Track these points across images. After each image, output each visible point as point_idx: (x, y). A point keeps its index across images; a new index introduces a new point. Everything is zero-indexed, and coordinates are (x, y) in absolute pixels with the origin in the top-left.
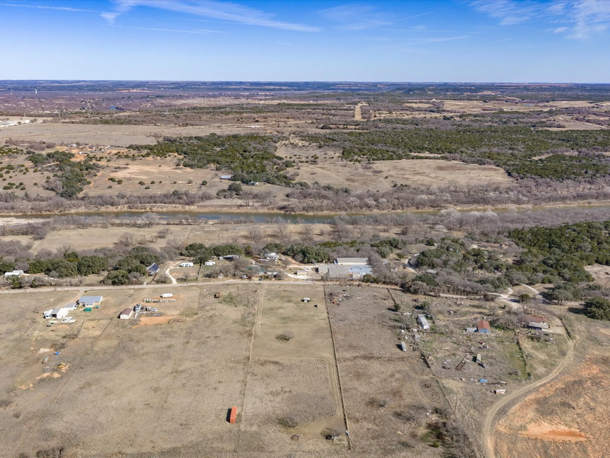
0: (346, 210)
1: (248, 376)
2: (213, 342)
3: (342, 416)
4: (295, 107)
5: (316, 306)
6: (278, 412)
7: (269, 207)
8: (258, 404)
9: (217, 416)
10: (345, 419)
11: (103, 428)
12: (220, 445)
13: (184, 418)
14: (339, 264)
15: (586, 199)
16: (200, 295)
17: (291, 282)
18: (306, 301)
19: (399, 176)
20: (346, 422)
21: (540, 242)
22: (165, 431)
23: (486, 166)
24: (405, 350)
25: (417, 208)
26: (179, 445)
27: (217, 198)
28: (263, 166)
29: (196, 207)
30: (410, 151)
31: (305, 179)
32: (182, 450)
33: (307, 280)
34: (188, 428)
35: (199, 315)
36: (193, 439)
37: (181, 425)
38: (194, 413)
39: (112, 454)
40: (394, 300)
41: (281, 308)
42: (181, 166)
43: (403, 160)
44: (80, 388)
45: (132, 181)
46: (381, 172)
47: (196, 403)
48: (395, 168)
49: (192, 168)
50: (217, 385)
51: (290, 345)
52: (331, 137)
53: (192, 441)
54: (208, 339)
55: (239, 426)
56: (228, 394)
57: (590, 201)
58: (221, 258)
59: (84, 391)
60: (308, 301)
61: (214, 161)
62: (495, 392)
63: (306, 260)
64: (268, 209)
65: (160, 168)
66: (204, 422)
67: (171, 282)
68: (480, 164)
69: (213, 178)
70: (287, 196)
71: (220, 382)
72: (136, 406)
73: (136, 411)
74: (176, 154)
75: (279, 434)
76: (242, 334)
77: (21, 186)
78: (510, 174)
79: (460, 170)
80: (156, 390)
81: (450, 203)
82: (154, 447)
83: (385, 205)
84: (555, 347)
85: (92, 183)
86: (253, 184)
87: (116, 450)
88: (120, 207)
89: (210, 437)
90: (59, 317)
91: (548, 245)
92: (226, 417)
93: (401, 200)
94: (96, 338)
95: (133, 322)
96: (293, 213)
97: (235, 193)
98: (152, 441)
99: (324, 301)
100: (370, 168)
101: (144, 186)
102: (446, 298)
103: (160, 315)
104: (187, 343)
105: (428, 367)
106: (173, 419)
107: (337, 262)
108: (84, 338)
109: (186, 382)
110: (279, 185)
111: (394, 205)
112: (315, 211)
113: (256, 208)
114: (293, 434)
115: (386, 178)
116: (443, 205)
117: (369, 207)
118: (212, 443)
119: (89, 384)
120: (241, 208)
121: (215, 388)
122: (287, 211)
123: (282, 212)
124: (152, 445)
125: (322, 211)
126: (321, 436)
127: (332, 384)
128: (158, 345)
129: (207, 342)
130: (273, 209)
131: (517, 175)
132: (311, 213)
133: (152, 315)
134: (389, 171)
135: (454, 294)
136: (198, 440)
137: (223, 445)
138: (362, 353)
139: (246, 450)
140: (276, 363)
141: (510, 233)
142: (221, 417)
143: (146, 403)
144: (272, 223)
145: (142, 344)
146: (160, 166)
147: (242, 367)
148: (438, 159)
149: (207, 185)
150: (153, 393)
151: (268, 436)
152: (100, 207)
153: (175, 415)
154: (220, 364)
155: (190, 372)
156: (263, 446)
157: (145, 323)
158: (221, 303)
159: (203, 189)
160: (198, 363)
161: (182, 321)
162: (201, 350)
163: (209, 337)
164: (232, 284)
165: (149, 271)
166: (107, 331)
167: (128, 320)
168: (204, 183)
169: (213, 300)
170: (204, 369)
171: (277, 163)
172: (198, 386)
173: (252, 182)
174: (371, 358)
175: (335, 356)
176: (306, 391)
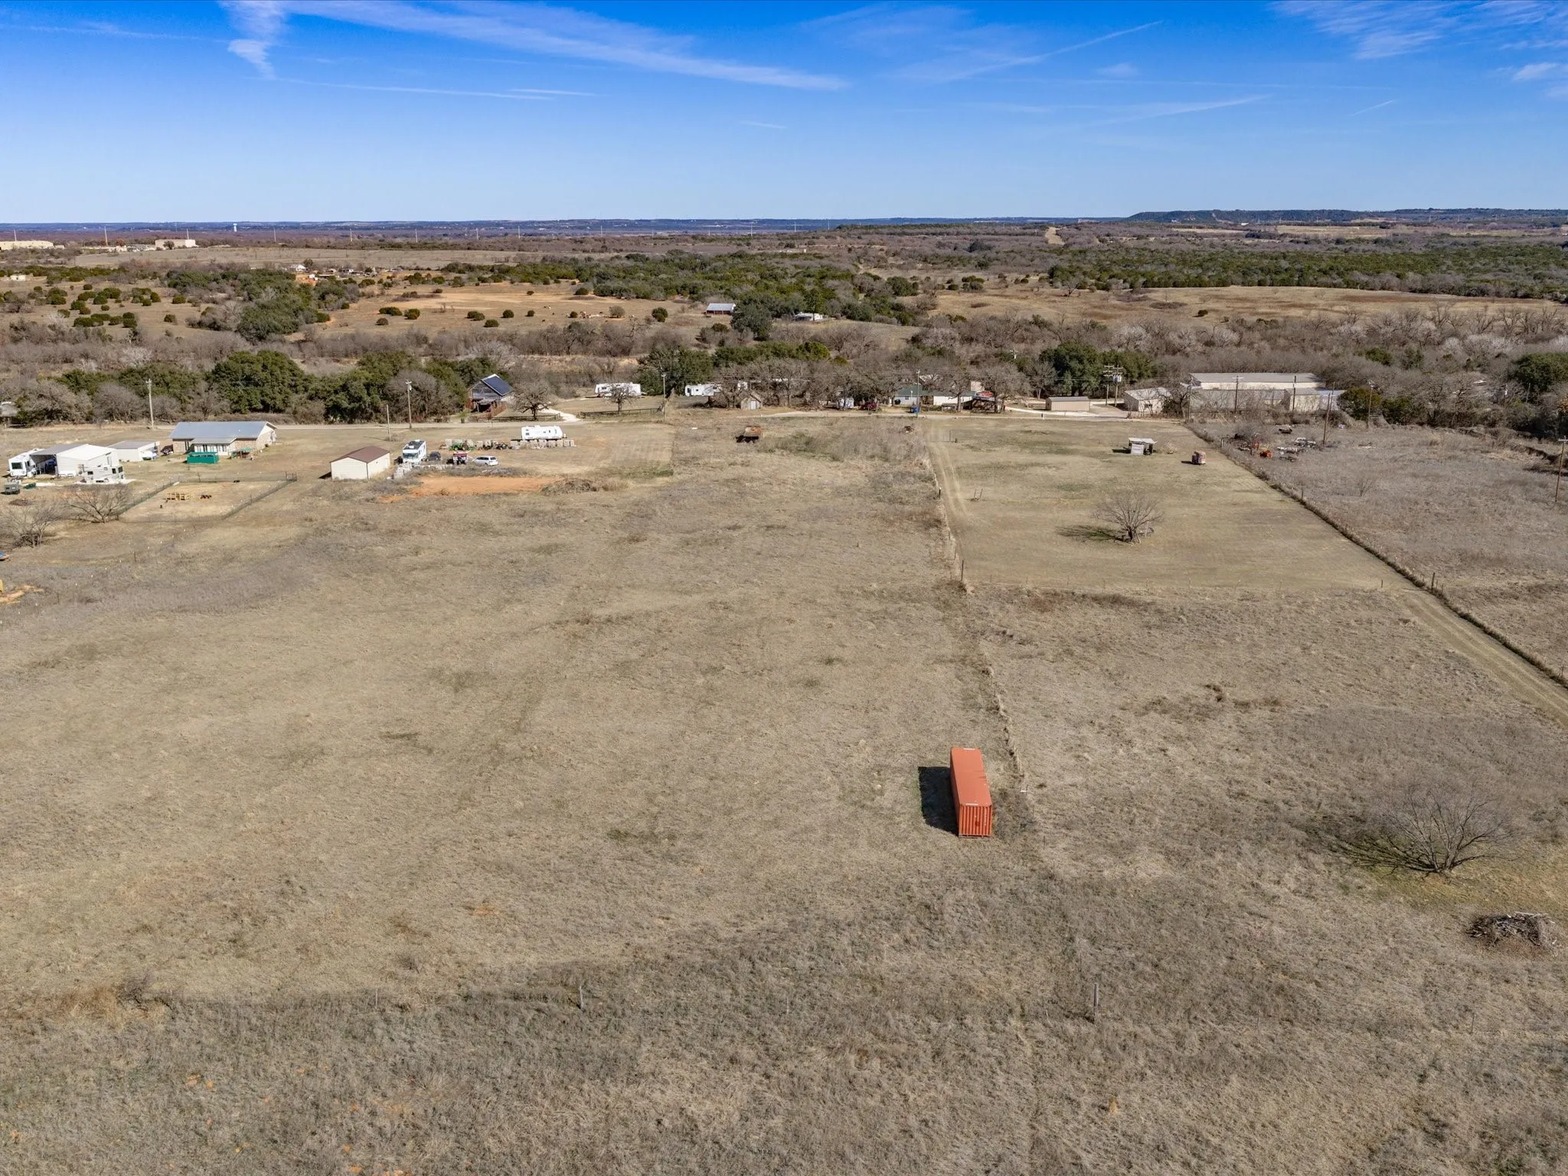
1: (983, 643)
2: (758, 541)
8: (1099, 750)
9: (859, 800)
11: (71, 841)
12: (940, 968)
13: (637, 803)
14: (1205, 386)
16: (677, 436)
18: (1137, 450)
19: (1240, 310)
22: (502, 868)
23: (1485, 298)
26: (609, 951)
31: (959, 312)
32: (636, 984)
34: (668, 857)
35: (677, 478)
36: (711, 918)
37: (617, 835)
38: (701, 782)
39: (69, 999)
41: (1038, 464)
42: (590, 294)
43: (1235, 286)
44: (35, 665)
45: (447, 315)
46: (1181, 305)
47: (706, 738)
49: (620, 297)
50: (817, 671)
51: (1147, 554)
53: (707, 929)
54: (730, 532)
55: (1029, 855)
56: (893, 707)
59: (51, 674)
60: (1149, 450)
61: (684, 287)
63: (1069, 383)
65: (531, 297)
66: (776, 823)
68: (1466, 296)
69: (683, 310)
70: (914, 341)
71: (830, 661)
72: (329, 743)
73: (328, 765)
74: (577, 281)
75: (1362, 911)
76: (892, 523)
79: (1412, 300)
80: (461, 683)
82: (409, 963)
85: (333, 320)
86: (803, 318)
87: (111, 973)
89: (843, 909)
90: (62, 469)
92: (917, 803)
94: (199, 524)
95: (381, 487)
97: (751, 334)
98: (400, 925)
100: (1145, 299)
101: (483, 323)
103: (514, 473)
104: (635, 540)
106: (560, 804)
107: (1195, 384)
108: (149, 521)
109: (634, 656)
110: (881, 321)
114: (1470, 910)
115: (1201, 314)
118: (861, 947)
119: (90, 653)
121: (811, 684)
124: (399, 945)
127: (1503, 675)
128: (491, 543)
129: (730, 540)
133: (473, 471)
134: (1203, 302)
136: (749, 928)
137: (950, 961)
138: (1554, 577)
139: (1162, 1002)
140: (1116, 601)
142: (885, 801)
143: (397, 731)
145: (415, 539)
146: (530, 293)
147: (930, 612)
148: (1336, 286)
149: (667, 320)
150: (445, 695)
151: (1277, 915)
153: (575, 789)
154: (814, 602)
155: (654, 623)
156: (1280, 978)
157: (438, 489)
158: (771, 451)
159: (657, 326)
160: (697, 597)
161: (606, 489)
162: (701, 561)
163: (735, 528)
164: (803, 418)
165: (476, 396)
166: (262, 506)
167: (364, 481)
168: (660, 315)
169: (735, 445)
170: (732, 616)
171: (867, 287)
172: (704, 673)
173: (802, 314)
175: (1418, 585)
176: (1373, 703)
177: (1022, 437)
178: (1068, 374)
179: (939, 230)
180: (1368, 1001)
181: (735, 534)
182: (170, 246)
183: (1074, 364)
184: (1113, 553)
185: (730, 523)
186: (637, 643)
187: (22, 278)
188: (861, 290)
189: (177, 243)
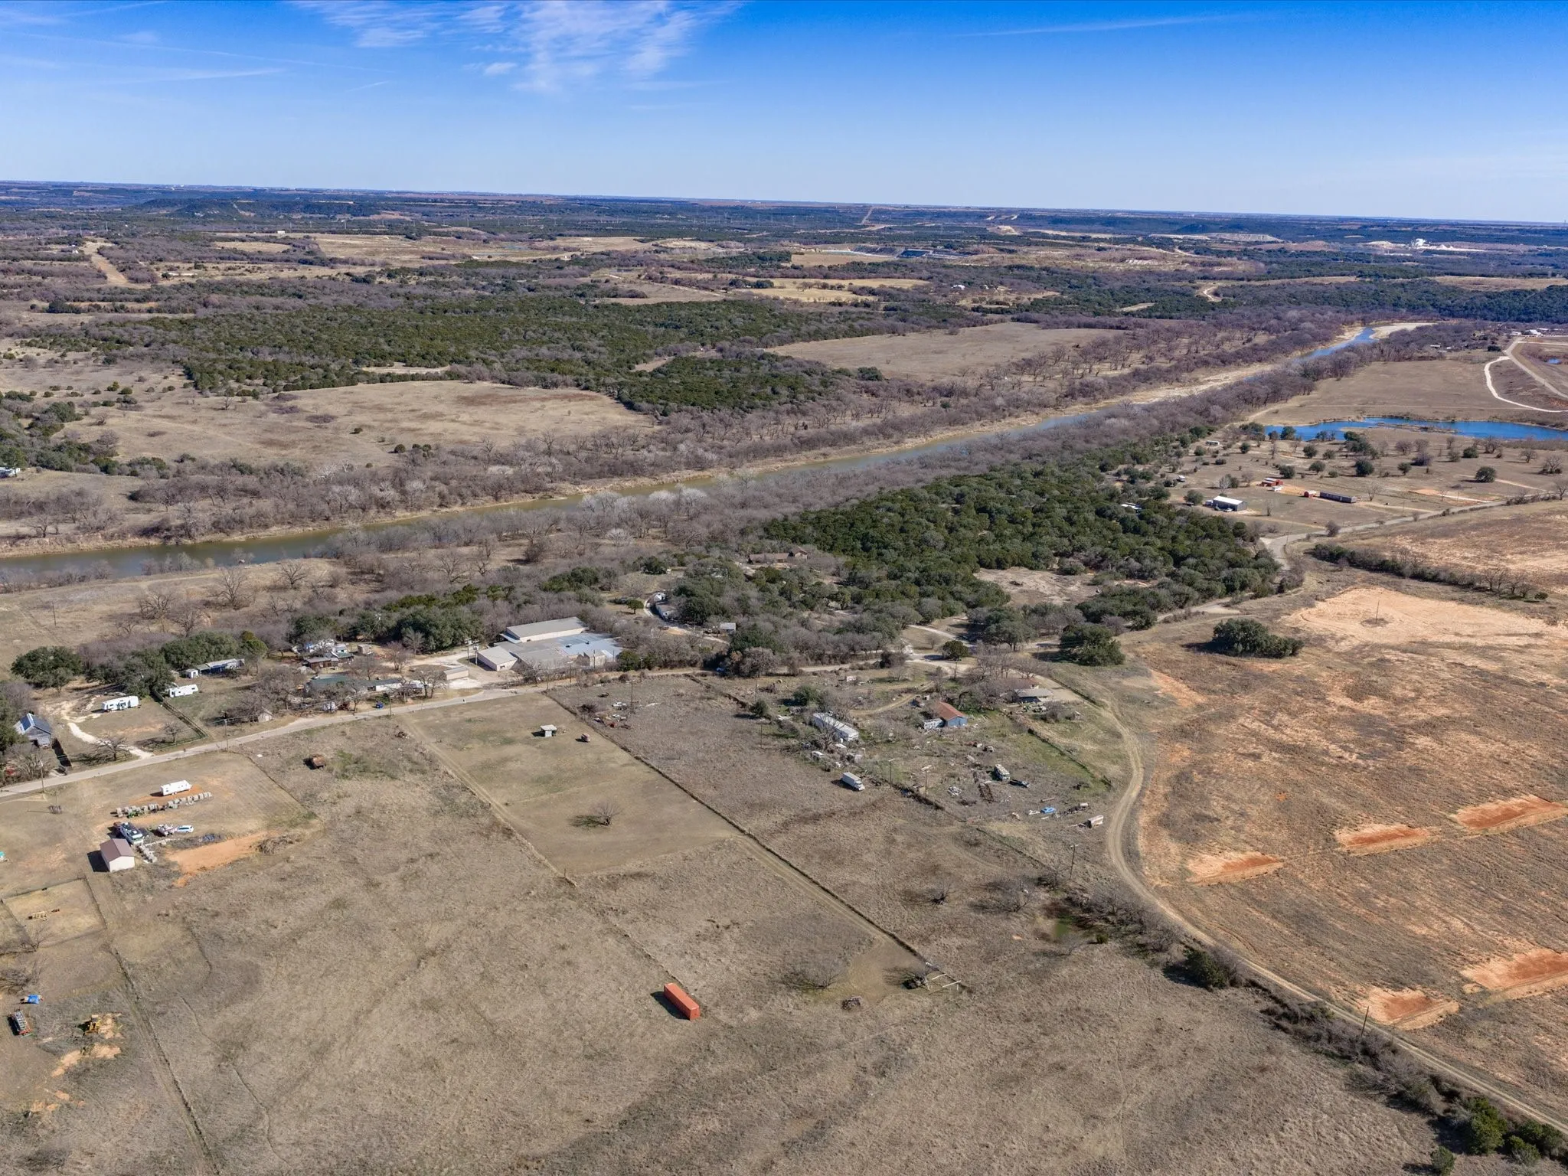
0: (327, 519)
1: (609, 917)
2: (436, 868)
3: (891, 940)
5: (584, 740)
6: (759, 969)
7: (106, 532)
8: (699, 966)
9: (646, 1016)
10: (902, 944)
12: (726, 1068)
13: (578, 1042)
14: (523, 640)
15: (813, 447)
16: (262, 769)
17: (457, 700)
18: (548, 734)
19: (387, 425)
20: (908, 948)
21: (840, 541)
22: (570, 1082)
23: (560, 391)
24: (862, 787)
25: (497, 499)
26: (637, 1097)
30: (356, 362)
31: (142, 450)
32: (657, 1103)
33: (487, 687)
34: (614, 1059)
35: (323, 818)
36: (653, 1075)
37: (588, 1057)
38: (587, 1026)
40: (730, 697)
41: (506, 759)
43: (360, 385)
44: (223, 1060)
46: (333, 418)
47: (564, 1005)
48: (359, 406)
50: (564, 955)
51: (621, 832)
52: (107, 333)
53: (656, 1080)
54: (415, 865)
55: (716, 1021)
56: (612, 967)
57: (823, 450)
58: (194, 673)
59: (242, 1062)
60: (553, 733)
62: (1089, 824)
63: (433, 643)
64: (105, 537)
66: (632, 1035)
67: (129, 757)
68: (545, 387)
70: (134, 497)
71: (562, 948)
72: (429, 1054)
73: (447, 1065)
75: (814, 1009)
76: (487, 836)
78: (630, 406)
79: (515, 402)
80: (431, 1006)
81: (563, 480)
82: (588, 1121)
83: (423, 496)
84: (1091, 726)
87: (508, 1157)
89: (684, 1058)
91: (859, 545)
92: (666, 1010)
93: (454, 483)
94: (101, 936)
95: (160, 871)
96: (189, 542)
98: (568, 1111)
99: (586, 725)
100: (294, 409)
102: (814, 674)
103: (213, 838)
104: (374, 885)
105: (937, 808)
106: (553, 1052)
107: (516, 638)
109: (481, 969)
110: (81, 471)
111: (442, 496)
112: (246, 530)
113: (69, 540)
114: (839, 999)
115: (357, 431)
116: (549, 485)
117: (383, 505)
118: (703, 1070)
119: (236, 1045)
120: (22, 544)
121: (569, 963)
122: (168, 538)
123: (154, 542)
124: (577, 1117)
125: (266, 526)
126: (892, 988)
127: (800, 886)
128: (301, 908)
129: (421, 871)
130: (123, 535)
131: (650, 406)
132: (237, 537)
133: (192, 842)
134: (350, 413)
135: (816, 665)
136: (667, 1075)
137: (728, 1065)
138: (787, 813)
139: (787, 1057)
140: (638, 875)
141: (766, 530)
142: (655, 1013)
143: (447, 1040)
144: (162, 571)
145: (254, 915)
147: (571, 902)
148: (441, 379)
150: (432, 1015)
151: (795, 1019)
153: (549, 1044)
156: (808, 1039)
157: (194, 865)
158: (346, 777)
161: (297, 840)
162: (428, 893)
163: (412, 861)
166: (109, 909)
169: (314, 773)
172: (523, 970)
174: (816, 818)
175: (742, 831)
176: (766, 913)
178: (431, 638)
181: (419, 865)
183: (433, 630)
185: (406, 857)
186: (472, 961)
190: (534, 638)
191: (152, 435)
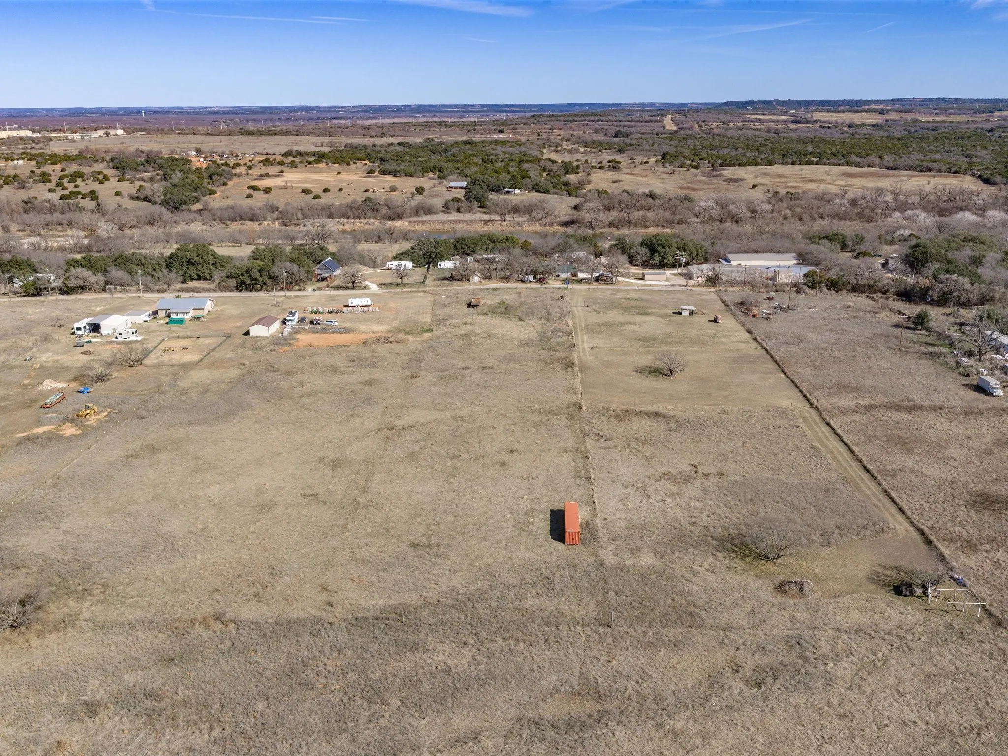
1: (588, 440)
2: (478, 377)
3: (916, 537)
4: (562, 118)
5: (715, 321)
6: (704, 520)
7: (544, 222)
8: (635, 500)
9: (522, 527)
11: (173, 550)
12: (550, 605)
13: (422, 529)
14: (734, 263)
16: (434, 303)
17: (636, 288)
18: (685, 313)
19: (778, 184)
20: (936, 550)
22: (364, 561)
24: (1000, 394)
26: (413, 599)
27: (443, 211)
28: (522, 171)
29: (406, 223)
31: (603, 188)
32: (425, 613)
33: (671, 286)
34: (437, 556)
35: (435, 333)
36: (455, 583)
37: (414, 545)
38: (450, 518)
39: (193, 622)
41: (630, 323)
42: (376, 174)
44: (127, 457)
45: (289, 190)
46: (742, 180)
47: (453, 495)
48: (766, 175)
49: (395, 176)
50: (506, 457)
51: (678, 384)
53: (454, 589)
54: (463, 371)
55: (595, 554)
56: (541, 478)
58: (469, 258)
59: (136, 462)
60: (692, 313)
61: (434, 168)
63: (657, 259)
64: (541, 225)
65: (339, 176)
66: (484, 539)
67: (366, 288)
68: (922, 171)
69: (434, 186)
70: (575, 208)
71: (512, 452)
72: (278, 499)
73: (279, 510)
74: (367, 162)
75: (733, 578)
76: (548, 364)
77: (93, 195)
78: (986, 181)
79: (887, 177)
80: (335, 464)
82: (330, 604)
85: (218, 193)
86: (508, 192)
87: (207, 609)
88: (265, 223)
89: (512, 579)
90: (104, 331)
92: (549, 528)
94: (186, 367)
95: (278, 341)
96: (591, 231)
97: (476, 204)
98: (324, 588)
99: (729, 314)
100: (720, 175)
101: (311, 196)
103: (347, 331)
104: (414, 377)
106: (388, 530)
107: (728, 261)
108: (158, 366)
109: (417, 449)
110: (556, 194)
112: (632, 228)
113: (519, 224)
114: (780, 578)
115: (754, 186)
118: (519, 597)
119: (152, 450)
120: (490, 224)
121: (503, 464)
123: (569, 230)
124: (324, 597)
125: (646, 227)
126: (873, 587)
127: (835, 459)
128: (338, 379)
129: (463, 376)
130: (551, 225)
132: (624, 232)
133: (325, 331)
134: (755, 178)
136: (472, 588)
137: (556, 602)
138: (881, 399)
139: (640, 619)
140: (656, 415)
142: (534, 528)
143: (308, 492)
145: (299, 377)
146: (339, 173)
147: (564, 421)
148: (840, 165)
149: (425, 193)
150: (328, 471)
151: (697, 580)
152: (229, 223)
153: (393, 522)
154: (505, 416)
155: (426, 430)
156: (691, 608)
157: (307, 343)
158: (486, 314)
159: (418, 198)
160: (447, 413)
161: (397, 342)
162: (449, 390)
163: (466, 368)
164: (504, 289)
165: (319, 272)
166: (216, 355)
167: (267, 337)
168: (420, 190)
169: (466, 309)
170: (464, 425)
171: (548, 168)
172: (452, 459)
173: (507, 189)
174: (914, 408)
175: (811, 404)
176: (768, 474)
177: (625, 303)
178: (656, 254)
179: (596, 118)
180: (725, 618)
181: (466, 372)
182: (107, 134)
184: (661, 384)
185: (464, 365)
186: (418, 442)
187: (21, 162)
188: (544, 170)
189: (112, 132)
190: (743, 263)
191: (614, 182)
